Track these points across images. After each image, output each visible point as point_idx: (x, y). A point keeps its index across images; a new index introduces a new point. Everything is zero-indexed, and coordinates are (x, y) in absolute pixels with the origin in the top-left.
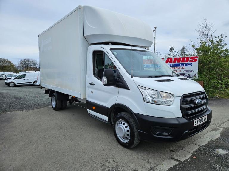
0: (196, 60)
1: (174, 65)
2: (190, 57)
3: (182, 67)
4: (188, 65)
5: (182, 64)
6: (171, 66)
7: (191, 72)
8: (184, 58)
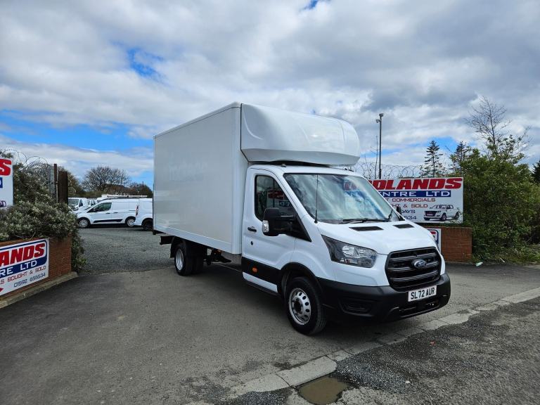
0: (457, 186)
1: (415, 194)
2: (446, 179)
3: (430, 199)
4: (442, 195)
5: (430, 193)
6: (408, 196)
7: (448, 208)
8: (435, 180)
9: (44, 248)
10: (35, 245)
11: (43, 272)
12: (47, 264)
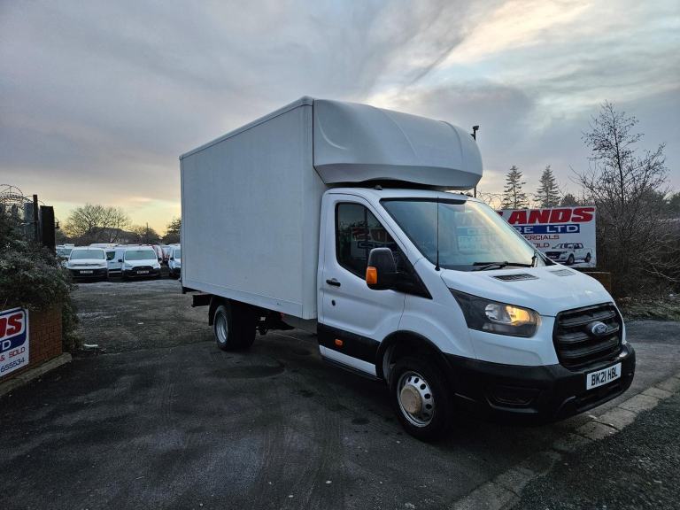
0: (588, 218)
1: (532, 230)
2: (573, 209)
3: (552, 236)
4: (568, 230)
5: (552, 228)
6: (523, 232)
7: (575, 248)
8: (558, 211)
9: (21, 320)
10: (7, 317)
11: (19, 357)
12: (26, 344)
